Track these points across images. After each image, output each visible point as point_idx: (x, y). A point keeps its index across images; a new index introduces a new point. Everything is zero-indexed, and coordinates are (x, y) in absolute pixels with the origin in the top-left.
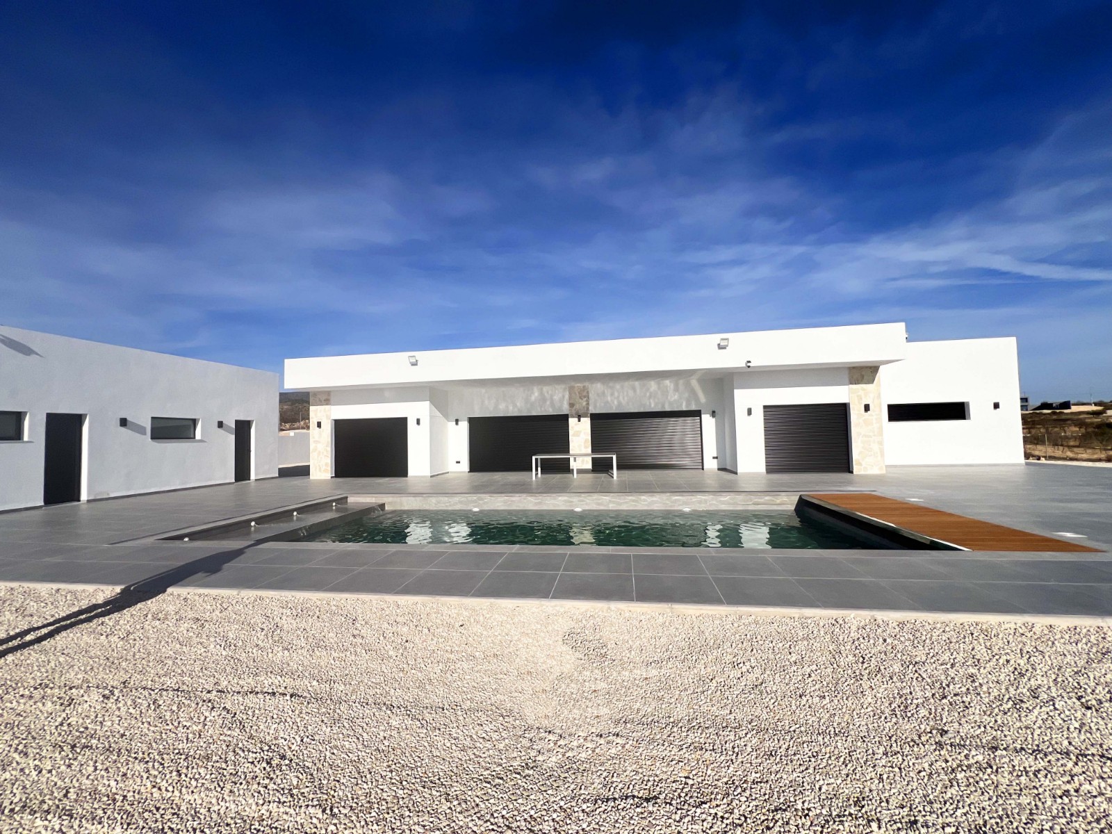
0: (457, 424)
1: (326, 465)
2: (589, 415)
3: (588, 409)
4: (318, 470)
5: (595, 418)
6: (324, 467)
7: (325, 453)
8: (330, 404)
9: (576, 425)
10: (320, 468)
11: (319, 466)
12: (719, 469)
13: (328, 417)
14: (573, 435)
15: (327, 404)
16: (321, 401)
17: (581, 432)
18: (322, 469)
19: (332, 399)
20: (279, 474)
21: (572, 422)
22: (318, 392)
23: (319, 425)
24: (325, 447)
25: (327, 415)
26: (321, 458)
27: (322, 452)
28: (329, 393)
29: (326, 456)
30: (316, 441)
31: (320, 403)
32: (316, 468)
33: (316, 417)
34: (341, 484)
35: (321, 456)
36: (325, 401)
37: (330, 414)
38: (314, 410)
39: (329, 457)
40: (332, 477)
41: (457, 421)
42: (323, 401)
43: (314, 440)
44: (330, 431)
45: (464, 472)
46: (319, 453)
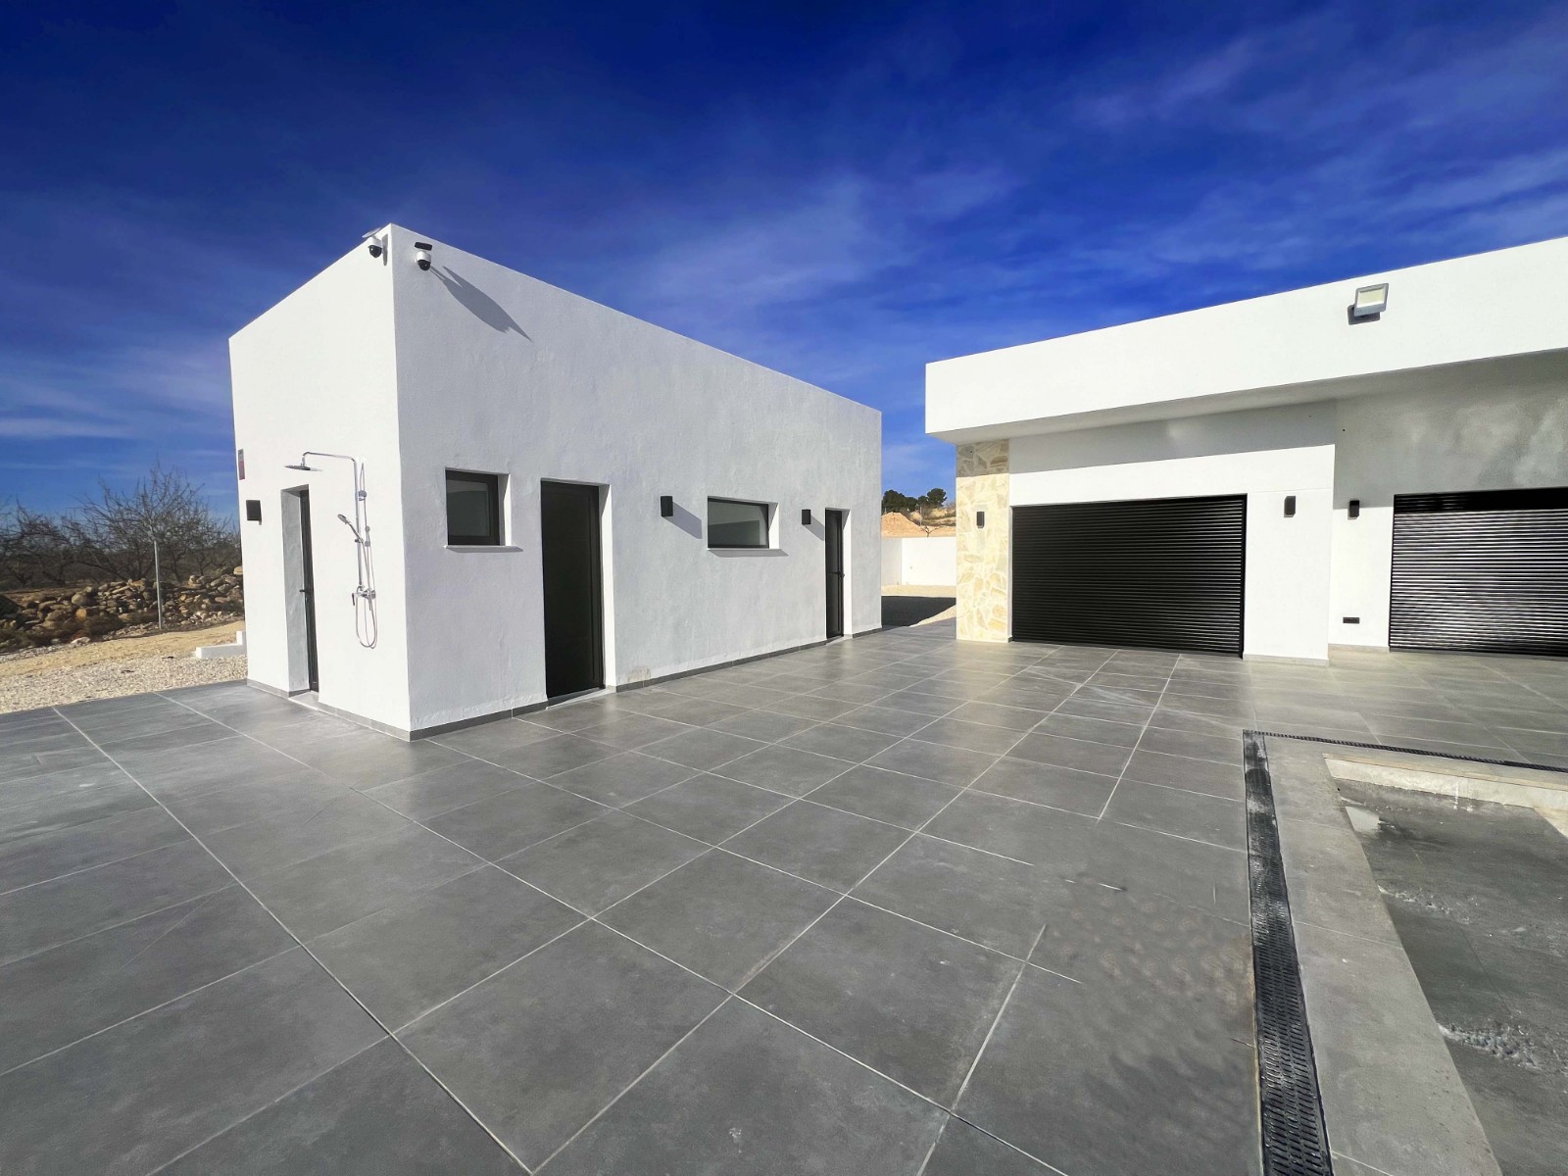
0: (1355, 515)
1: (997, 610)
4: (975, 620)
6: (991, 615)
7: (994, 584)
8: (1008, 471)
10: (981, 618)
11: (978, 612)
13: (1001, 500)
15: (999, 471)
16: (982, 463)
18: (986, 622)
19: (1013, 457)
20: (883, 624)
22: (978, 443)
23: (980, 519)
24: (994, 571)
25: (998, 496)
26: (984, 594)
27: (985, 580)
28: (1004, 444)
29: (997, 591)
30: (972, 556)
31: (982, 468)
32: (971, 618)
33: (972, 503)
34: (1028, 659)
35: (984, 590)
36: (993, 462)
37: (1007, 495)
38: (966, 488)
39: (1003, 593)
40: (1010, 640)
41: (1354, 508)
42: (988, 464)
43: (967, 553)
44: (1008, 534)
45: (1375, 650)
46: (979, 584)
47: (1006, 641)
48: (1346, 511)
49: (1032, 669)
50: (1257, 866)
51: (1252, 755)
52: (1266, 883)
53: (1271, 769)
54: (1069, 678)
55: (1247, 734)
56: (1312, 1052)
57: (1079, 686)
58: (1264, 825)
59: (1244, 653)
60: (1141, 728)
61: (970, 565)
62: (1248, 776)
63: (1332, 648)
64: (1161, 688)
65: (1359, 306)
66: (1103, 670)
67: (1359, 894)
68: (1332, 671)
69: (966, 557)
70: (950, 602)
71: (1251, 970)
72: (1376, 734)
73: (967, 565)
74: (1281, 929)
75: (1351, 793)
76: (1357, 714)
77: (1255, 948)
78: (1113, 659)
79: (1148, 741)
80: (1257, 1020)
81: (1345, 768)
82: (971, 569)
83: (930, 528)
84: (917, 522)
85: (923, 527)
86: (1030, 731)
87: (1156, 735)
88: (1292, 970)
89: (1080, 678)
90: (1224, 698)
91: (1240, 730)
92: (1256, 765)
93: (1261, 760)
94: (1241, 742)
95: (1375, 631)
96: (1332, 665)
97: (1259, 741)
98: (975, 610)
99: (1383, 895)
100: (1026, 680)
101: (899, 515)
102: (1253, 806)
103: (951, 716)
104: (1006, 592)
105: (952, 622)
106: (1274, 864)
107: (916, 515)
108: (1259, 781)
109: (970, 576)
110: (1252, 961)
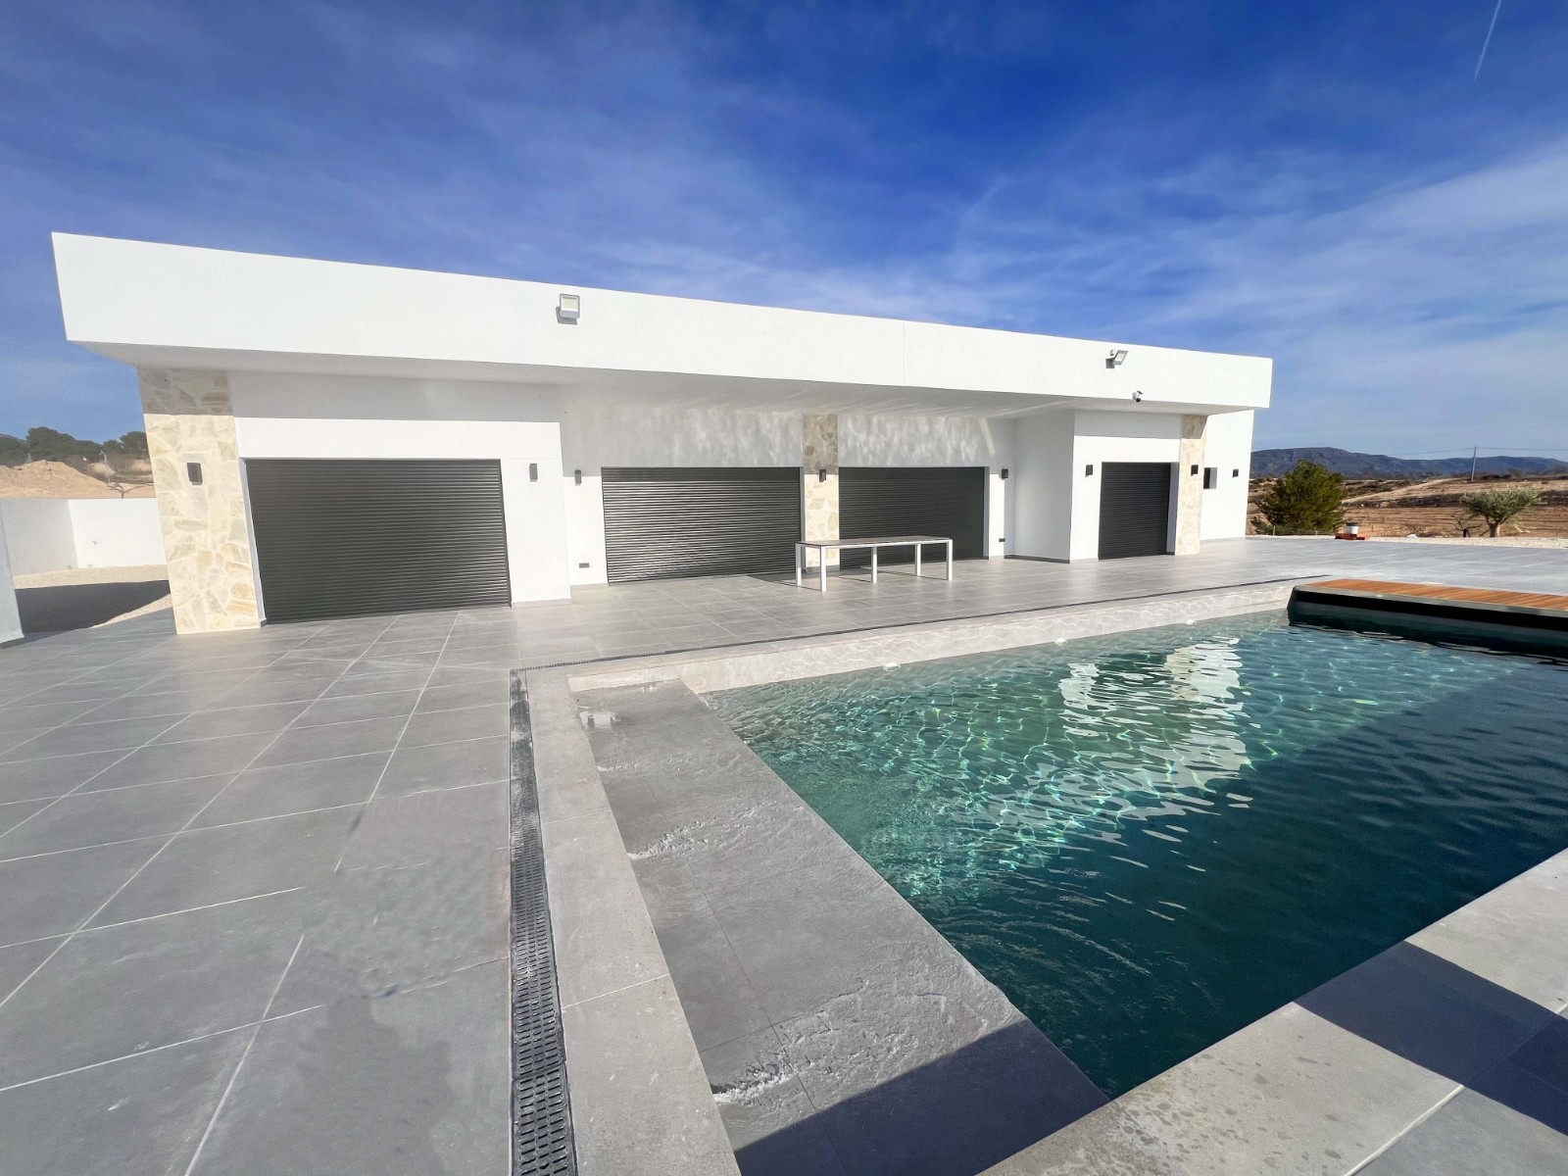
0: (578, 481)
2: (837, 470)
3: (835, 459)
5: (848, 475)
6: (231, 597)
7: (229, 557)
8: (230, 412)
9: (815, 487)
10: (215, 602)
11: (209, 594)
12: (1006, 557)
13: (225, 449)
14: (811, 507)
15: (217, 412)
16: (186, 397)
17: (822, 500)
18: (224, 606)
19: (238, 395)
20: (24, 631)
21: (810, 481)
22: (177, 370)
23: (195, 473)
24: (227, 541)
25: (220, 444)
26: (215, 571)
27: (214, 552)
28: (221, 377)
29: (233, 565)
30: (187, 522)
31: (188, 405)
32: (198, 604)
33: (178, 450)
34: (288, 642)
35: (214, 566)
36: (206, 399)
37: (235, 443)
38: (164, 429)
39: (246, 568)
40: (263, 624)
41: (578, 475)
42: (198, 401)
43: (179, 518)
44: (241, 493)
45: (600, 586)
46: (205, 557)
47: (258, 626)
48: (573, 479)
49: (293, 653)
50: (517, 790)
51: (517, 692)
52: (523, 801)
53: (530, 700)
54: (342, 656)
55: (513, 673)
56: (551, 931)
57: (353, 662)
58: (523, 750)
59: (512, 602)
60: (418, 692)
61: (187, 534)
62: (513, 710)
63: (573, 588)
64: (440, 648)
65: (563, 309)
66: (382, 639)
67: (586, 780)
68: (574, 607)
69: (178, 524)
70: (160, 589)
71: (509, 886)
72: (601, 651)
73: (180, 534)
74: (532, 837)
75: (584, 700)
76: (587, 638)
77: (512, 864)
78: (393, 627)
79: (424, 705)
80: (511, 931)
81: (580, 682)
82: (189, 539)
83: (126, 486)
84: (101, 477)
85: (112, 484)
86: (286, 728)
87: (434, 695)
88: (540, 868)
89: (354, 653)
90: (497, 645)
91: (508, 671)
92: (519, 698)
93: (523, 692)
94: (508, 680)
95: (598, 574)
96: (574, 602)
97: (521, 676)
98: (203, 594)
99: (601, 774)
100: (282, 669)
101: (60, 465)
102: (516, 736)
103: (159, 740)
104: (250, 565)
105: (169, 613)
106: (529, 783)
107: (101, 467)
108: (521, 713)
109: (190, 549)
110: (509, 878)
